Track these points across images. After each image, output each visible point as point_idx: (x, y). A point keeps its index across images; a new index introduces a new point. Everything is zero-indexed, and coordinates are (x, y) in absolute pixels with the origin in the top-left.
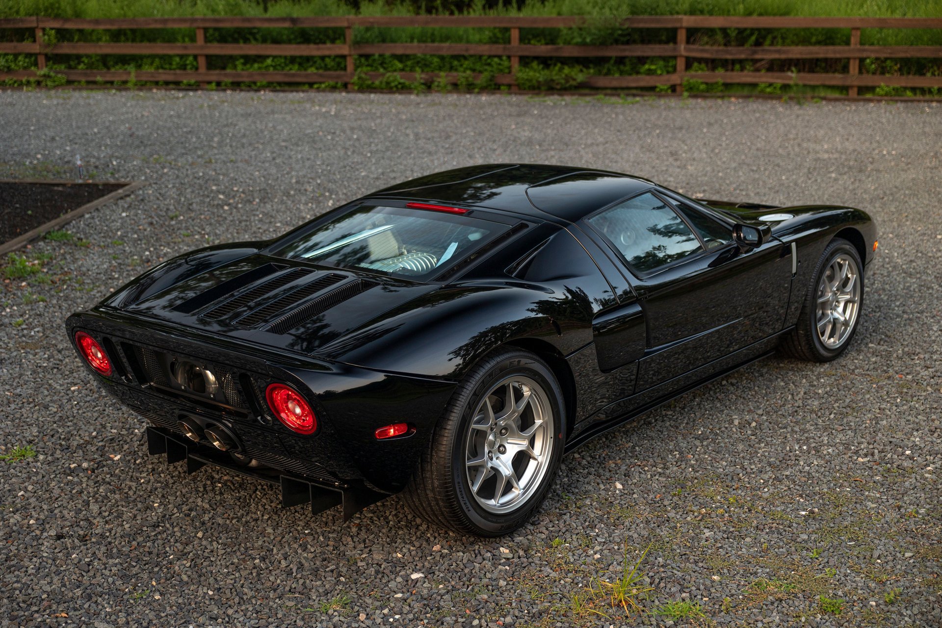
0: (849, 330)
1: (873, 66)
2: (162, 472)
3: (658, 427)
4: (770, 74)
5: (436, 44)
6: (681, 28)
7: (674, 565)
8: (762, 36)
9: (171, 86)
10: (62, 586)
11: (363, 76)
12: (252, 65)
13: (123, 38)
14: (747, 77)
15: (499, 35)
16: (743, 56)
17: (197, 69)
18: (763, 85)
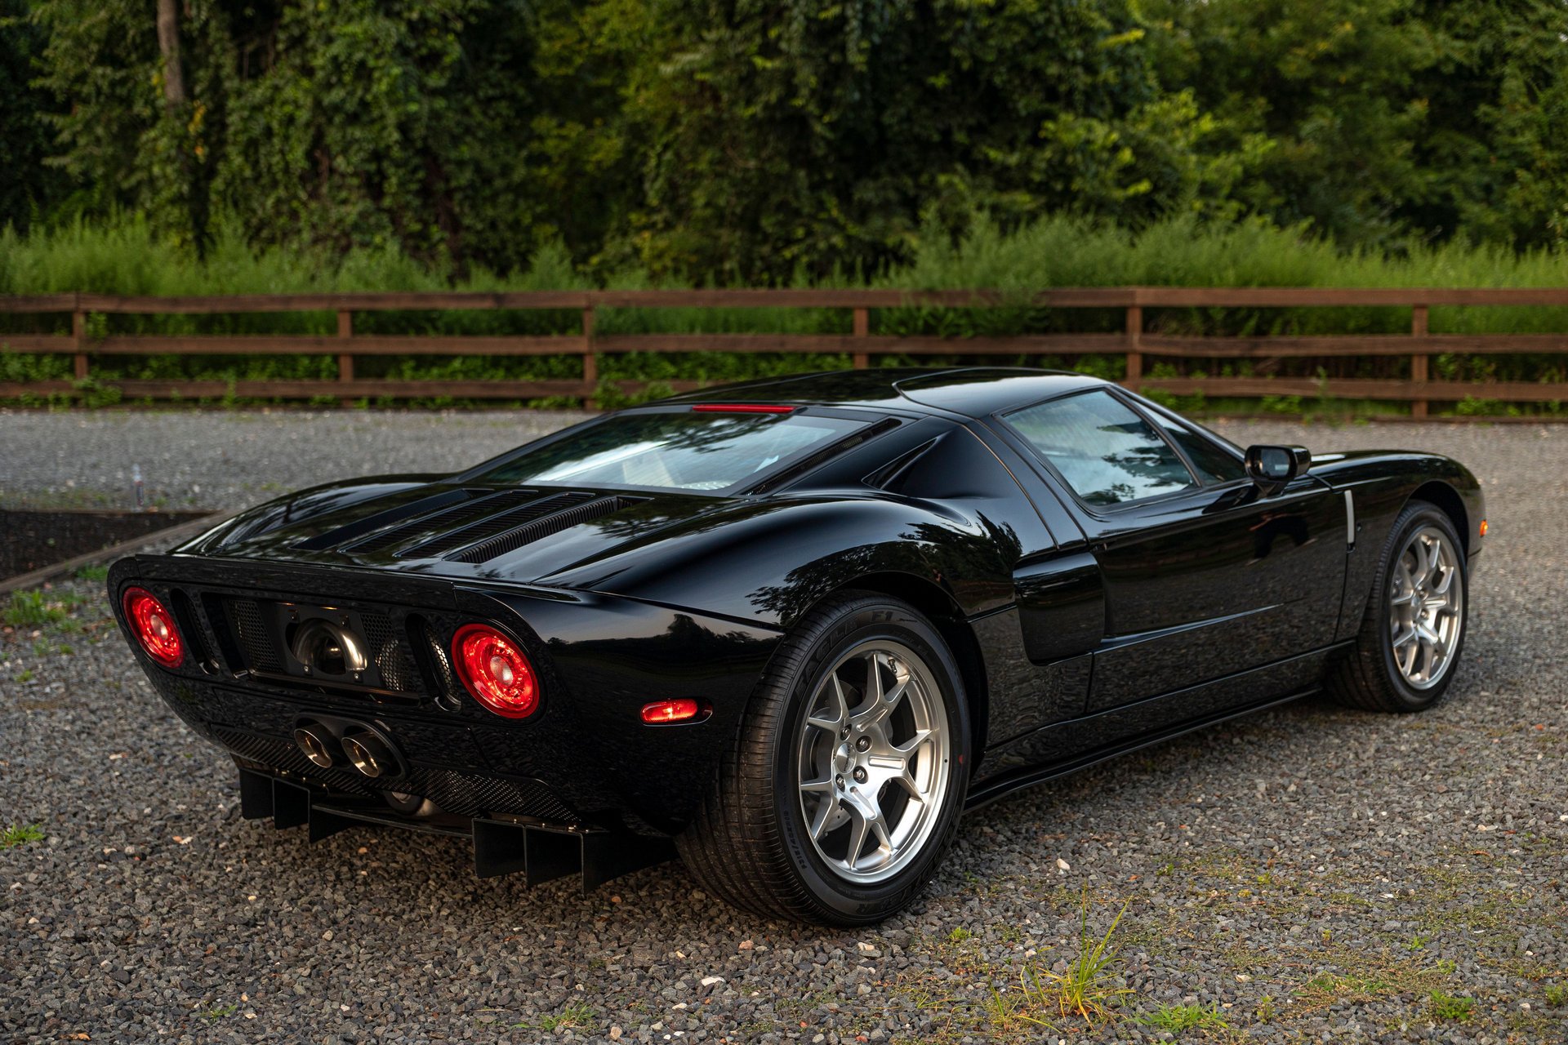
0: (1446, 661)
1: (1452, 368)
2: (264, 857)
3: (1126, 795)
4: (1281, 381)
5: (732, 335)
6: (1133, 306)
7: (1168, 962)
8: (1268, 319)
9: (294, 405)
10: (82, 1001)
11: (611, 386)
12: (428, 371)
13: (217, 328)
14: (1243, 385)
15: (835, 320)
16: (1235, 353)
17: (337, 376)
18: (1270, 400)
